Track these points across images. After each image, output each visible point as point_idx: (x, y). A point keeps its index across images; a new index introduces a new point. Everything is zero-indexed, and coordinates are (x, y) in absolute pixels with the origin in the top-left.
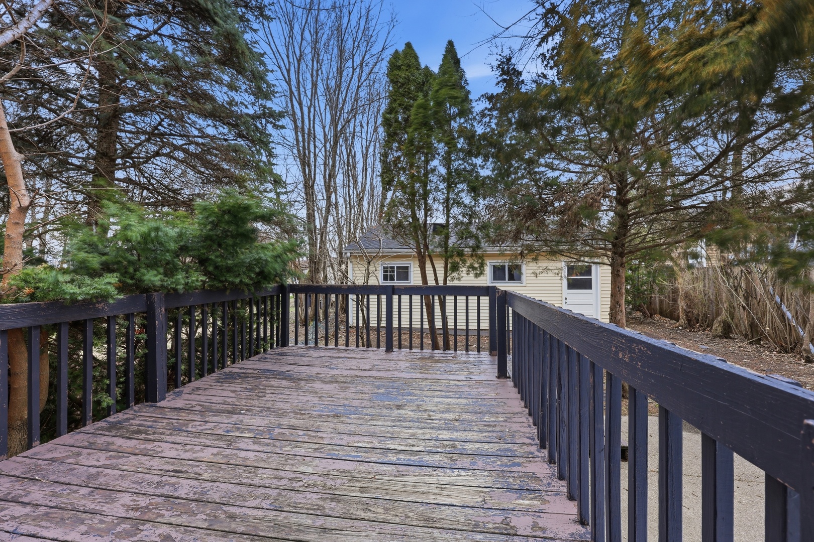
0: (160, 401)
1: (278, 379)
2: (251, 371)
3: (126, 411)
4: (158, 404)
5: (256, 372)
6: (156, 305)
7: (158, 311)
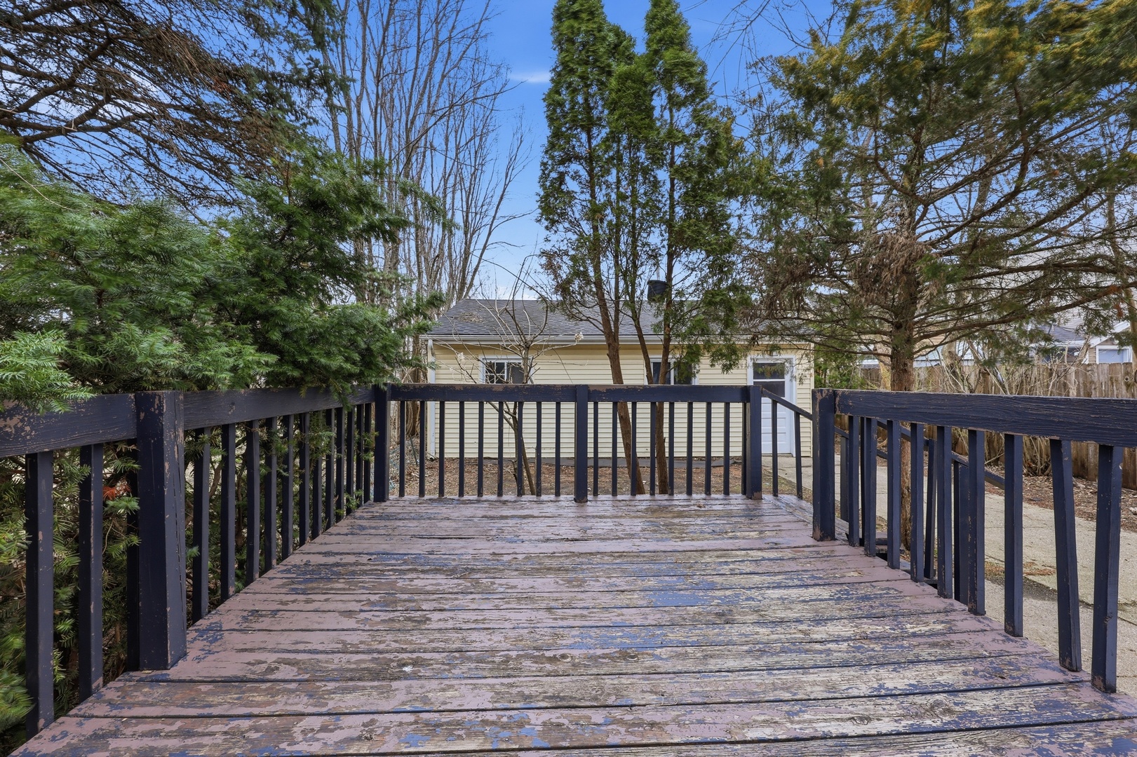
0: (175, 663)
1: (423, 572)
2: (351, 559)
3: (84, 708)
4: (173, 673)
5: (364, 559)
6: (166, 421)
7: (168, 435)
